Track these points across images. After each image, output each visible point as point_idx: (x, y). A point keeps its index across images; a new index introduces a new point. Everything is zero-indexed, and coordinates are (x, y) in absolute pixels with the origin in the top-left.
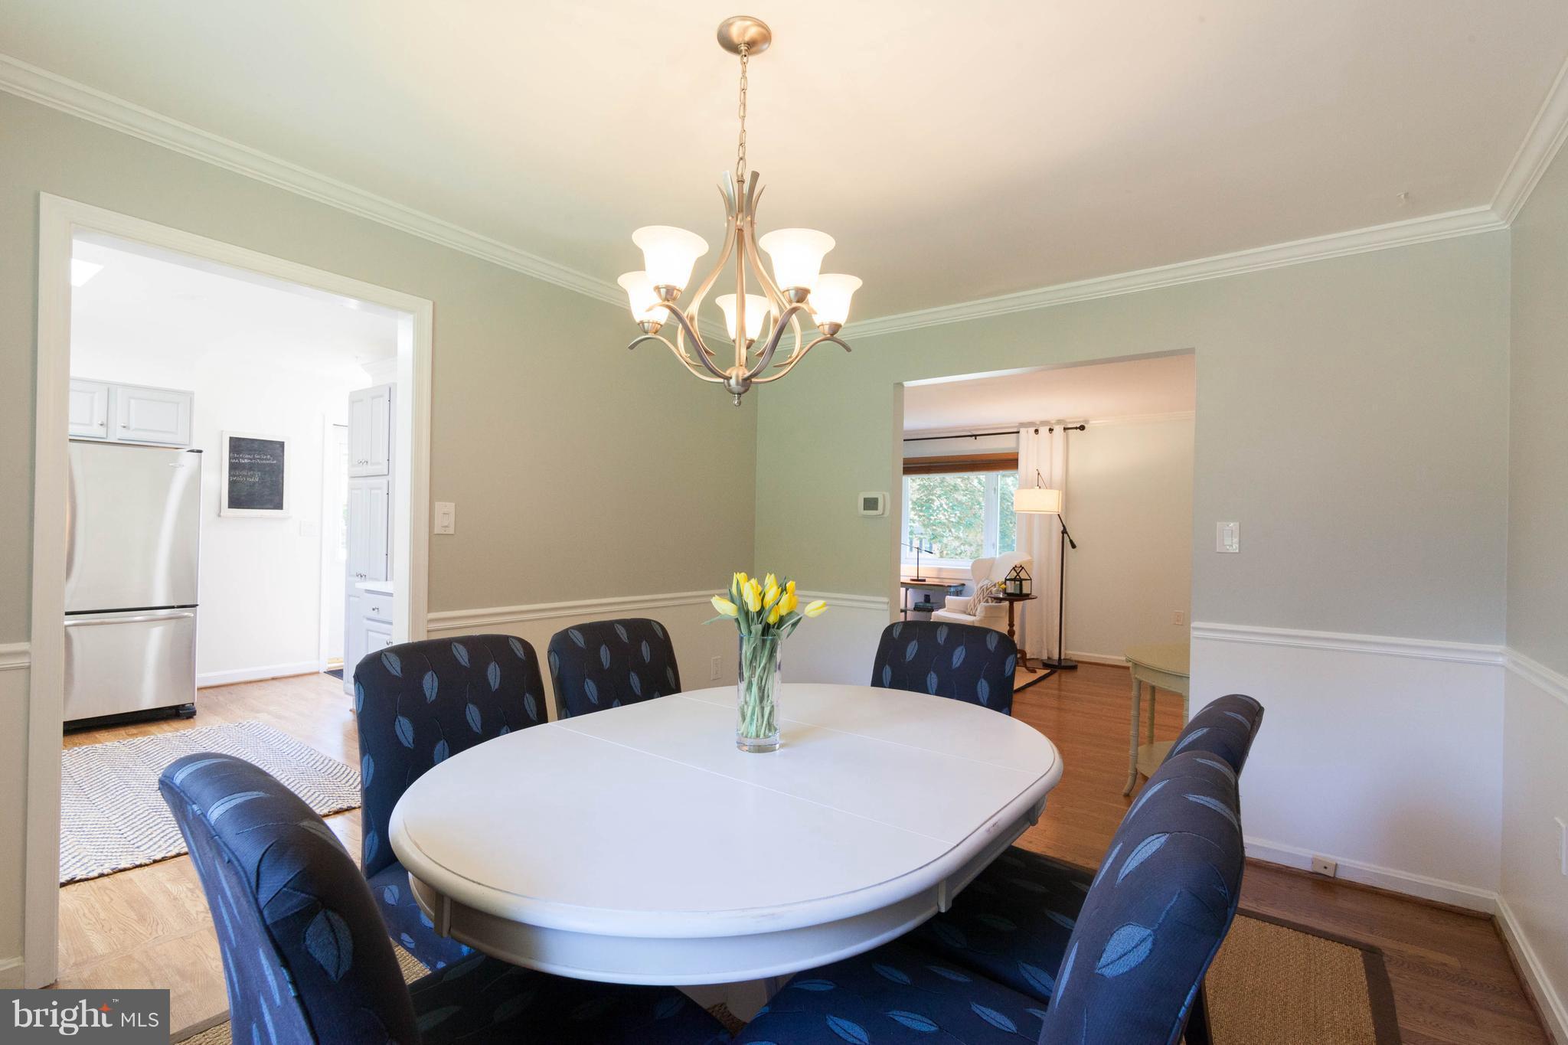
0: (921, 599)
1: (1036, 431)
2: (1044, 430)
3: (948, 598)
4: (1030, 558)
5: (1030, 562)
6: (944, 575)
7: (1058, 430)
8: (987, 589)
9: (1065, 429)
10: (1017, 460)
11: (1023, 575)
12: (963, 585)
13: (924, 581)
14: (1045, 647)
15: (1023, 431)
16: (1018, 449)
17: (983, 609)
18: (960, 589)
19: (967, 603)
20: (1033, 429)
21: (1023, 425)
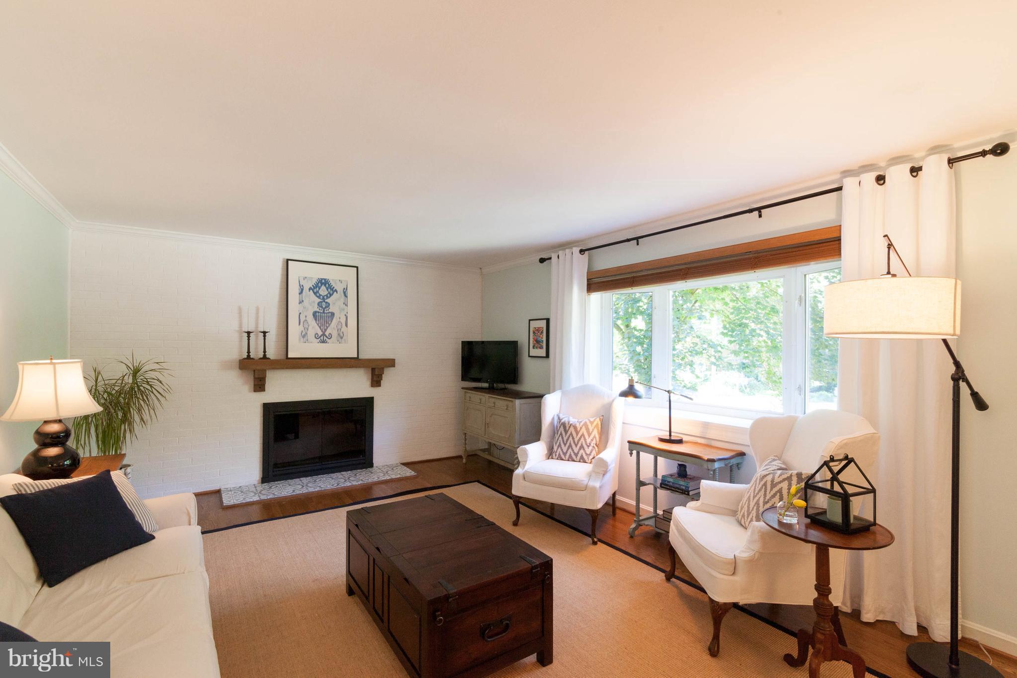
0: (675, 470)
1: (881, 179)
2: (898, 175)
3: (704, 483)
4: (872, 430)
5: (870, 441)
6: (712, 434)
7: (934, 167)
8: (773, 485)
9: (951, 162)
10: (840, 240)
11: (850, 475)
12: (742, 454)
13: (680, 442)
14: (912, 605)
15: (849, 184)
16: (841, 221)
17: (756, 537)
18: (734, 461)
19: (740, 495)
20: (873, 175)
21: (847, 173)
